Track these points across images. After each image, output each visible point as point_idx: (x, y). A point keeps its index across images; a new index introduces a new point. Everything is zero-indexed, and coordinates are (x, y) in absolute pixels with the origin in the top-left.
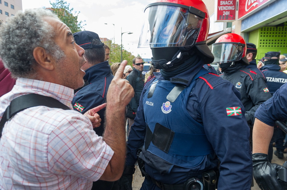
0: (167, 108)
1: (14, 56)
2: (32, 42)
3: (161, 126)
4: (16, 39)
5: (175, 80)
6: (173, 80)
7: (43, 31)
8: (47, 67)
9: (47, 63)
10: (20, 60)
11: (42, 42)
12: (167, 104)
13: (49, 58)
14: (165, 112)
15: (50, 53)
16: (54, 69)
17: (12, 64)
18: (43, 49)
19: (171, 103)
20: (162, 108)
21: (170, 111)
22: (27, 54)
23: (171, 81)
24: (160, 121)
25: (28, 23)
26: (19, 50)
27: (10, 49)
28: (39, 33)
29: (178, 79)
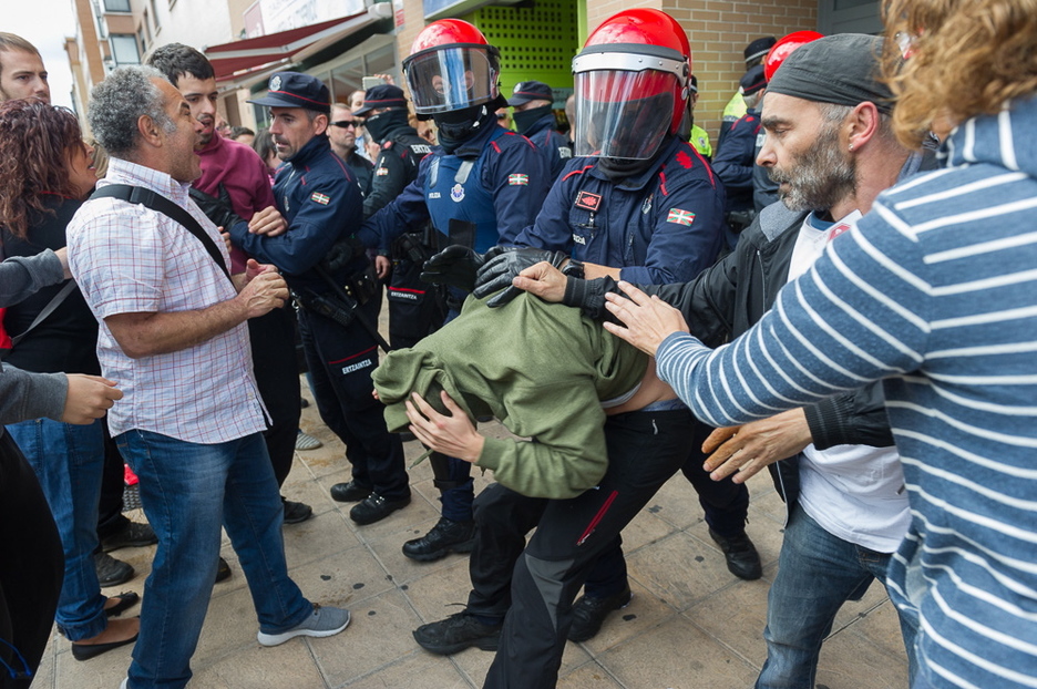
0: (458, 194)
1: (112, 123)
2: (137, 108)
3: (458, 221)
4: (118, 102)
5: (461, 152)
6: (459, 152)
7: (151, 97)
8: (153, 141)
9: (153, 136)
10: (121, 129)
11: (149, 109)
12: (458, 188)
13: (156, 131)
14: (456, 200)
15: (158, 124)
16: (161, 145)
17: (110, 135)
18: (150, 119)
19: (463, 186)
20: (452, 195)
21: (463, 195)
22: (130, 122)
23: (457, 155)
24: (453, 215)
25: (133, 84)
26: (120, 116)
27: (108, 114)
28: (147, 98)
29: (465, 150)
